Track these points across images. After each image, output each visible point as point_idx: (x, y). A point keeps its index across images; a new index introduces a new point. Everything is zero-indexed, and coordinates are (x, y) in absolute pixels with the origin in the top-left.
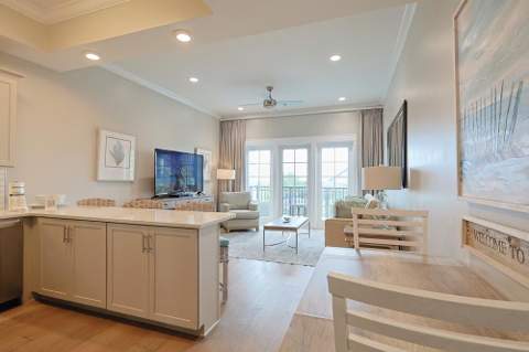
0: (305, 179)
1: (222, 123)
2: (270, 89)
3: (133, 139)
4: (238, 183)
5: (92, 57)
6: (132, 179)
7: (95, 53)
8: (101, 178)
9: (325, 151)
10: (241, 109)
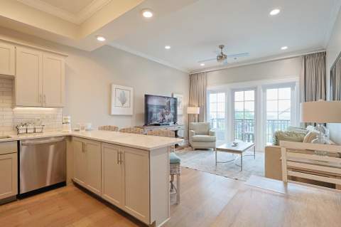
0: (253, 114)
1: (191, 76)
2: (221, 47)
3: (131, 89)
4: (201, 117)
5: (101, 39)
6: (131, 114)
7: (102, 36)
8: (113, 113)
9: (269, 91)
10: (202, 65)
